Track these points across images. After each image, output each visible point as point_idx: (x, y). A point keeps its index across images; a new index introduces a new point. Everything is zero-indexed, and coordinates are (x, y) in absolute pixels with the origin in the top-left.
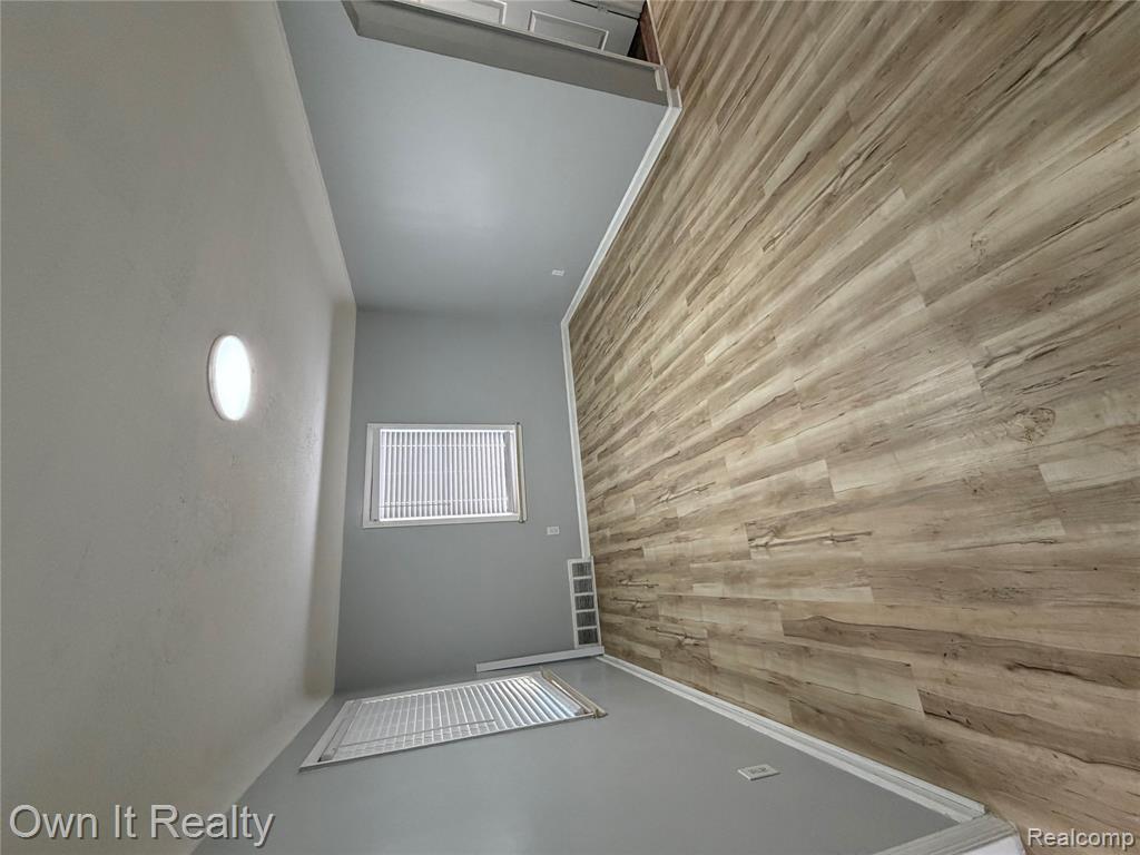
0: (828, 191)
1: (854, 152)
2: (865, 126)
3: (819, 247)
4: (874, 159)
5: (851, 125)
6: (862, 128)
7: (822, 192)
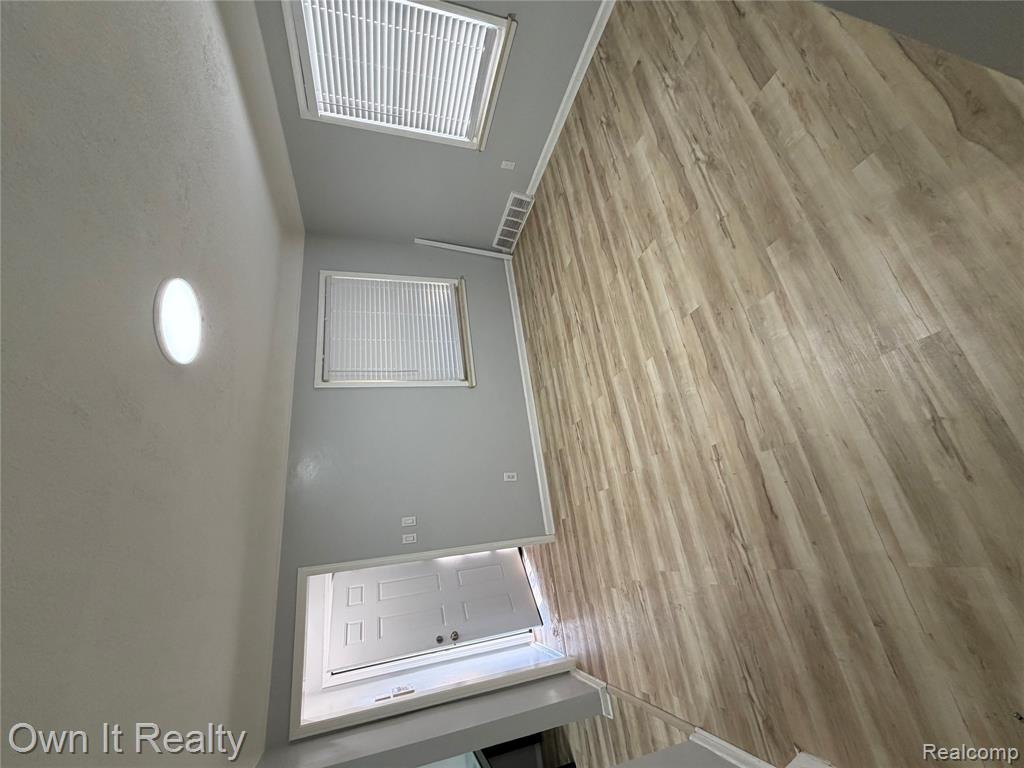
0: (737, 531)
1: (756, 561)
2: (772, 578)
3: (702, 509)
4: (742, 575)
5: (779, 567)
6: (770, 575)
7: (738, 524)
